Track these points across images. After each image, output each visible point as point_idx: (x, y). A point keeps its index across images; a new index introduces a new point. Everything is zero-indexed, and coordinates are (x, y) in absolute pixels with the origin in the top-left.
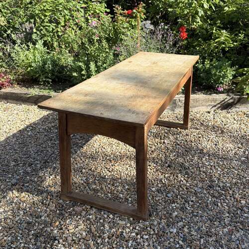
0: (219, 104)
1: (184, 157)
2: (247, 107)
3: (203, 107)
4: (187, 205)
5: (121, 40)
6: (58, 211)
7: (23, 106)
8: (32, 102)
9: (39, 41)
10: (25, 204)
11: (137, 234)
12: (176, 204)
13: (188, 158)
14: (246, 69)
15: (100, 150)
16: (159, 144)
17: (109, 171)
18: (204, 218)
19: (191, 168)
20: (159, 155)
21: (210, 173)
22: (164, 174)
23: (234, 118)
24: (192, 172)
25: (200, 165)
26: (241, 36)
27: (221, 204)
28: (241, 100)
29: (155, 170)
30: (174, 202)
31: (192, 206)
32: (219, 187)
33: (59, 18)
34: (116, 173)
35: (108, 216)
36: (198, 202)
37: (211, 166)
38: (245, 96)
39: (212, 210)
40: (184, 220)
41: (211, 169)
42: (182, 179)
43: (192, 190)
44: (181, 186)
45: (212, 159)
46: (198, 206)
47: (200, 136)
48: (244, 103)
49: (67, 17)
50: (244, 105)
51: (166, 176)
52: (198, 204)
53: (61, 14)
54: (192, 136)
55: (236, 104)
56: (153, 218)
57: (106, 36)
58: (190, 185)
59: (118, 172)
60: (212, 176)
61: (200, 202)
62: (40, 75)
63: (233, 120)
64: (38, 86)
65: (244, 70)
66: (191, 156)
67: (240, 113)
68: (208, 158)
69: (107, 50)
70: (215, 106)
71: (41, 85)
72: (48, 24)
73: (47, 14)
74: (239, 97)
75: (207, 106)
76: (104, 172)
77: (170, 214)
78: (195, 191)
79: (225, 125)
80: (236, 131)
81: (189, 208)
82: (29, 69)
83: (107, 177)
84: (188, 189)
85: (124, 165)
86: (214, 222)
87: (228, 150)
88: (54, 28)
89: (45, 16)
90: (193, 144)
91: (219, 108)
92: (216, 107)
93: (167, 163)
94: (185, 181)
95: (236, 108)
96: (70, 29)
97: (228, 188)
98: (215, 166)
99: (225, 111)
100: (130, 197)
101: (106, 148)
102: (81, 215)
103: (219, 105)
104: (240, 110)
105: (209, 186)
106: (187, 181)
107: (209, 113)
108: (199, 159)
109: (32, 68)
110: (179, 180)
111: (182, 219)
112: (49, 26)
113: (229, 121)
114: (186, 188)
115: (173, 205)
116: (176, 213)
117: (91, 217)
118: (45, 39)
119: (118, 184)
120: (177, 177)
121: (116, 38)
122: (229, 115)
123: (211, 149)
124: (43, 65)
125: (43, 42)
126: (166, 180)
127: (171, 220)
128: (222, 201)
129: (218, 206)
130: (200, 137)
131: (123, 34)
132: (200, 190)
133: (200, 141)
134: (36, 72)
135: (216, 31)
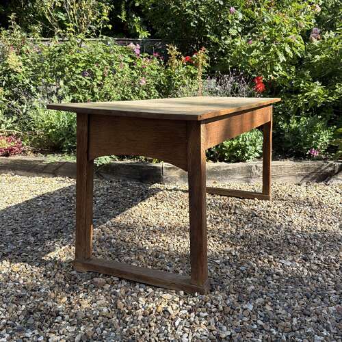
0: (313, 173)
1: (265, 229)
3: (291, 178)
4: (269, 279)
5: (176, 89)
6: (67, 285)
7: (37, 178)
8: (49, 173)
9: (67, 97)
10: (18, 276)
11: (190, 312)
12: (252, 278)
13: (271, 229)
15: (140, 220)
16: (227, 215)
17: (152, 243)
18: (297, 294)
19: (274, 240)
20: (228, 226)
21: (304, 245)
22: (234, 246)
23: (336, 191)
25: (289, 237)
27: (323, 278)
29: (220, 242)
30: (249, 276)
31: (278, 280)
32: (319, 259)
33: (96, 71)
34: (161, 244)
35: (145, 290)
36: (287, 276)
37: (306, 239)
39: (308, 286)
40: (265, 296)
41: (305, 242)
42: (262, 251)
43: (278, 263)
44: (260, 259)
46: (287, 281)
51: (238, 248)
52: (287, 278)
54: (276, 207)
55: (337, 173)
56: (217, 292)
57: (156, 83)
58: (275, 258)
59: (165, 243)
60: (307, 248)
61: (290, 275)
62: (64, 140)
63: (334, 192)
64: (60, 155)
68: (300, 230)
70: (307, 176)
71: (64, 152)
72: (80, 77)
73: (79, 65)
74: (340, 163)
75: (296, 176)
76: (144, 243)
77: (244, 288)
78: (283, 264)
79: (323, 196)
81: (272, 283)
82: (50, 131)
83: (147, 248)
84: (271, 262)
85: (174, 236)
86: (313, 299)
87: (329, 222)
88: (88, 82)
89: (78, 67)
90: (278, 216)
91: (313, 179)
92: (309, 178)
93: (238, 234)
94: (266, 254)
95: (337, 179)
97: (333, 261)
98: (311, 239)
99: (322, 183)
100: (181, 269)
101: (149, 218)
102: (102, 288)
103: (314, 175)
105: (303, 259)
106: (269, 254)
107: (299, 185)
109: (54, 130)
110: (258, 252)
111: (262, 294)
112: (81, 79)
113: (329, 193)
114: (268, 261)
115: (248, 279)
116: (253, 287)
117: (118, 291)
119: (164, 256)
121: (169, 86)
123: (305, 222)
124: (69, 126)
125: (71, 98)
126: (237, 252)
127: (245, 295)
128: (325, 275)
129: (318, 280)
130: (287, 208)
132: (289, 263)
133: (287, 212)
134: (59, 136)
135: (304, 84)
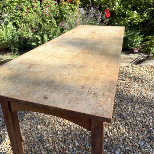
0: (134, 60)
1: (120, 106)
2: (152, 62)
3: (124, 63)
5: (65, 18)
9: (10, 23)
13: (124, 107)
14: (150, 36)
17: (61, 126)
19: (128, 118)
21: (145, 122)
22: (107, 126)
23: (146, 71)
24: (130, 122)
25: (135, 114)
26: (145, 15)
28: (149, 58)
33: (23, 7)
37: (143, 114)
38: (151, 55)
41: (144, 117)
42: (124, 131)
43: (136, 144)
44: (125, 140)
45: (142, 108)
47: (127, 86)
48: (151, 59)
49: (29, 7)
50: (150, 61)
51: (110, 128)
53: (24, 4)
54: (121, 86)
55: (145, 60)
57: (54, 16)
58: (133, 138)
59: (68, 126)
60: (147, 125)
62: (11, 46)
63: (145, 72)
64: (10, 53)
65: (149, 37)
66: (125, 106)
67: (148, 66)
68: (138, 106)
69: (56, 26)
71: (12, 52)
72: (15, 11)
73: (14, 4)
74: (147, 55)
75: (126, 62)
76: (56, 127)
78: (139, 145)
79: (142, 76)
80: (151, 81)
82: (3, 41)
83: (59, 132)
84: (132, 142)
87: (151, 98)
88: (20, 13)
89: (14, 6)
90: (124, 93)
91: (134, 63)
92: (132, 63)
94: (126, 133)
95: (145, 63)
96: (31, 14)
98: (146, 115)
99: (138, 65)
103: (134, 62)
104: (148, 64)
105: (148, 138)
106: (129, 133)
107: (128, 67)
108: (132, 108)
109: (5, 41)
110: (122, 132)
112: (16, 12)
113: (144, 73)
114: (130, 142)
118: (14, 21)
119: (69, 141)
120: (119, 128)
121: (61, 17)
122: (142, 68)
123: (139, 98)
124: (13, 39)
125: (12, 23)
126: (110, 133)
130: (127, 88)
131: (66, 14)
132: (142, 143)
133: (128, 90)
134: (8, 44)
135: (128, 12)
